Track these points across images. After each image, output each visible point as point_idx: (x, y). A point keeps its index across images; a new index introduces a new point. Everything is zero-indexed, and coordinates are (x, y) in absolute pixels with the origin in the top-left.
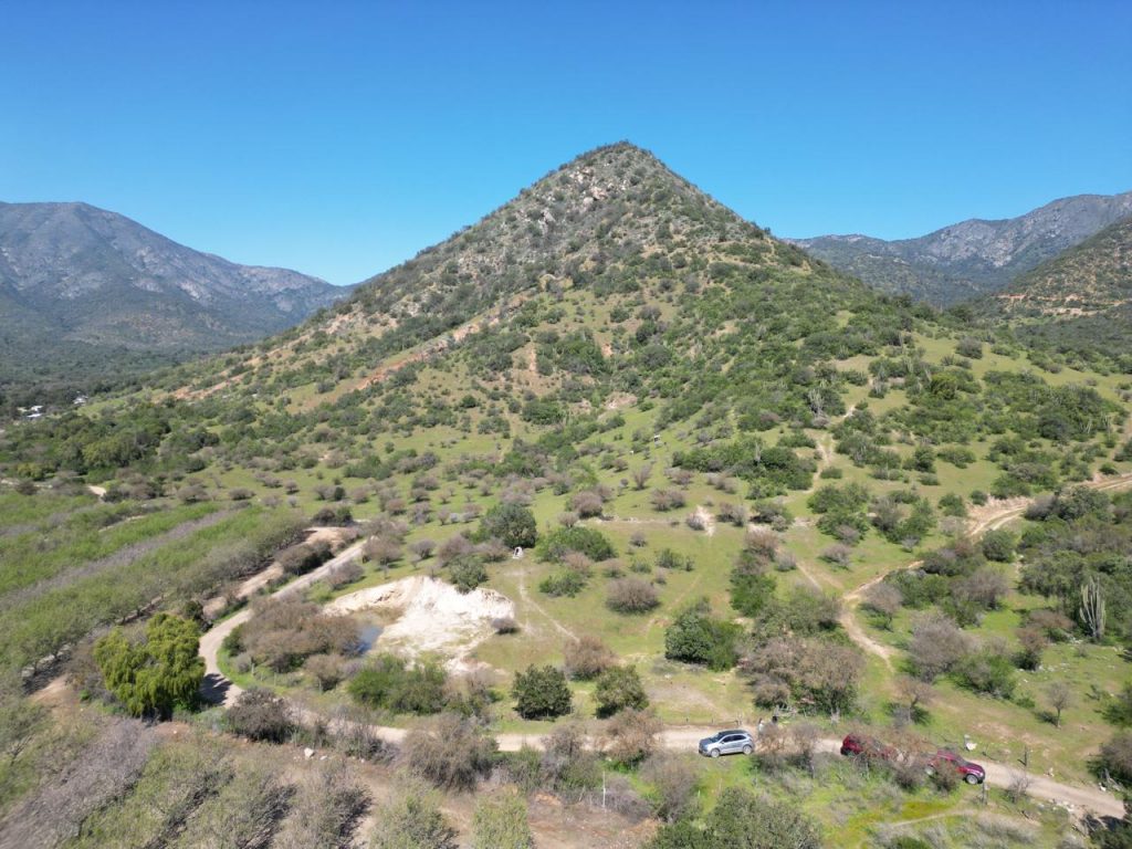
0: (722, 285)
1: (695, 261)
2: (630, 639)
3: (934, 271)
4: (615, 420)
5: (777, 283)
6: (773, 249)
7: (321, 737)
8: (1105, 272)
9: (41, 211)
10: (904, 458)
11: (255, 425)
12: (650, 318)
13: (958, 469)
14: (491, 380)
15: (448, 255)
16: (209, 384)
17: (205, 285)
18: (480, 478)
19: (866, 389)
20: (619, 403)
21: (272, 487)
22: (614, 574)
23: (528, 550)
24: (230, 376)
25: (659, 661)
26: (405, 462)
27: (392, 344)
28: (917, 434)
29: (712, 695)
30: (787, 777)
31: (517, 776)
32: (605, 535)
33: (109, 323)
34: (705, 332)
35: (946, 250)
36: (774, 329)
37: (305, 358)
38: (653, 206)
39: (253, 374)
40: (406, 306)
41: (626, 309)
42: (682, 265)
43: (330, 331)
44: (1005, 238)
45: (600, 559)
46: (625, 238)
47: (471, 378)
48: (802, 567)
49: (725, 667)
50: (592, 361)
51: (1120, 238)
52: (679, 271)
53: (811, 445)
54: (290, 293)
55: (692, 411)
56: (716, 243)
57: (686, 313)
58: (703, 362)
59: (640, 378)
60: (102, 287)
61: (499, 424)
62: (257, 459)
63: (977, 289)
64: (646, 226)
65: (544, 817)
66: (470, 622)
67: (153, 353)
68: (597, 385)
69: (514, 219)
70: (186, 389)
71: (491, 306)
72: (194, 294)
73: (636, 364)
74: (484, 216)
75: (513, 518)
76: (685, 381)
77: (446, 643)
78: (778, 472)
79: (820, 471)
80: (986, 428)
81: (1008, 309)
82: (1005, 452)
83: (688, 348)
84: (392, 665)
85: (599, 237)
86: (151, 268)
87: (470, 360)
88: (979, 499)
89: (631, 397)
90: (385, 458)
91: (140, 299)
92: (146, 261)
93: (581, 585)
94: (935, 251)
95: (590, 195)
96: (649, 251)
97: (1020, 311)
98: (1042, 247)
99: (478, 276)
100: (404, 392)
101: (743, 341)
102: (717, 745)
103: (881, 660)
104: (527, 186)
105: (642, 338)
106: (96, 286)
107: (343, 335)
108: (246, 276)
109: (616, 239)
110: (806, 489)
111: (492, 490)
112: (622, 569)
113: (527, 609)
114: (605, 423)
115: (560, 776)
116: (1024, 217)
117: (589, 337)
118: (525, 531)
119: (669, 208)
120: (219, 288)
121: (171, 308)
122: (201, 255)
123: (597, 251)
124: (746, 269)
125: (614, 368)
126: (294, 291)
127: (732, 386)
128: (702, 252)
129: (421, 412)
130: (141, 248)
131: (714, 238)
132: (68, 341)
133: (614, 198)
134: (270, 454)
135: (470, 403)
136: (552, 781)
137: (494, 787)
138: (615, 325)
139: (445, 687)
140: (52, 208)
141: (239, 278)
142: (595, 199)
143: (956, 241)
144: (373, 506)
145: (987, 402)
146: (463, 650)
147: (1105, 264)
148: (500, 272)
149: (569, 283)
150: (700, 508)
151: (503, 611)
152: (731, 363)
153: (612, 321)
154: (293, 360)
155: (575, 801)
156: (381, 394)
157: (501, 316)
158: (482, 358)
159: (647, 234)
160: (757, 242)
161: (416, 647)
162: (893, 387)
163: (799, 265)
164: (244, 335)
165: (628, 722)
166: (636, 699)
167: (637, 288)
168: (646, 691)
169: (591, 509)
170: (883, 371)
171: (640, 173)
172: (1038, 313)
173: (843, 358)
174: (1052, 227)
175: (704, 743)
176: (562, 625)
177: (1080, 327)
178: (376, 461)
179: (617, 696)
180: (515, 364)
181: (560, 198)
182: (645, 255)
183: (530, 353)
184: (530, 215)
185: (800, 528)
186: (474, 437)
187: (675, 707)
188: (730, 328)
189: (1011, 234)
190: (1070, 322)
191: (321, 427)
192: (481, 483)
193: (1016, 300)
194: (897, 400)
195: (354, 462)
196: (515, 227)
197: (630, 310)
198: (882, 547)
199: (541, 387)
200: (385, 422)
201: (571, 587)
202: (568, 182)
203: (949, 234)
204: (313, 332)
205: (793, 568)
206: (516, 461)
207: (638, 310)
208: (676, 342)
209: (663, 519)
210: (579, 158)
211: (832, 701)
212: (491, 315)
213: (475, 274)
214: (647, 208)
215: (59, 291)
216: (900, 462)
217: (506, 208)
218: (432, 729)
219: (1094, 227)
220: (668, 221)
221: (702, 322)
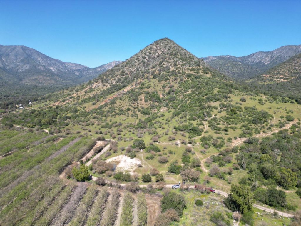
0: (189, 79)
1: (183, 72)
2: (162, 168)
3: (248, 66)
4: (162, 115)
5: (202, 80)
6: (202, 69)
7: (111, 185)
8: (290, 70)
9: (12, 47)
10: (222, 128)
11: (78, 113)
12: (171, 87)
13: (233, 131)
14: (134, 103)
15: (122, 68)
16: (64, 101)
17: (56, 68)
18: (132, 129)
19: (217, 110)
20: (163, 110)
21: (85, 130)
22: (160, 155)
23: (143, 150)
24: (69, 99)
25: (167, 172)
26: (115, 125)
27: (109, 92)
28: (226, 122)
29: (175, 179)
30: (185, 192)
31: (143, 191)
32: (159, 147)
33: (32, 79)
34: (184, 92)
35: (252, 60)
36: (200, 93)
37: (88, 95)
38: (173, 57)
39: (75, 98)
40: (112, 81)
41: (166, 85)
42: (179, 73)
43: (93, 87)
44: (268, 56)
45: (157, 152)
46: (166, 65)
47: (129, 103)
48: (196, 154)
49: (178, 174)
50: (157, 99)
51: (295, 60)
52: (179, 75)
53: (203, 125)
54: (78, 70)
55: (179, 114)
56: (188, 68)
57: (180, 86)
58: (183, 101)
59: (169, 104)
60: (29, 68)
61: (136, 115)
62: (80, 123)
63: (260, 71)
64: (171, 62)
65: (147, 197)
66: (133, 164)
67: (44, 87)
68: (158, 105)
69: (138, 59)
70: (58, 102)
71: (133, 82)
72: (53, 70)
73: (168, 100)
74: (131, 57)
75: (140, 143)
76: (179, 105)
77: (129, 169)
78: (195, 132)
79: (204, 131)
80: (241, 121)
81: (265, 79)
82: (244, 127)
83: (180, 96)
84: (121, 173)
85: (160, 65)
86: (41, 63)
87: (128, 98)
88: (235, 138)
89: (166, 109)
90: (110, 123)
91: (39, 72)
92: (40, 61)
93: (154, 157)
94: (250, 60)
95: (157, 53)
96: (172, 69)
97: (268, 79)
98: (278, 59)
99: (130, 74)
100: (113, 106)
101: (192, 96)
102: (175, 187)
103: (206, 173)
104: (142, 49)
105: (169, 93)
106: (27, 68)
107: (96, 88)
108: (67, 65)
109: (164, 65)
110: (200, 136)
111: (135, 132)
112: (162, 154)
113: (143, 162)
114: (160, 116)
115: (150, 191)
116: (273, 51)
117: (157, 92)
118: (143, 146)
119: (177, 58)
120: (59, 69)
121: (48, 75)
122: (55, 60)
123: (159, 68)
124: (195, 75)
125: (163, 100)
126: (79, 70)
127: (188, 108)
128: (185, 70)
129: (118, 111)
130: (39, 58)
131: (187, 67)
132: (21, 84)
133: (163, 54)
134: (83, 122)
135: (129, 109)
136: (148, 192)
137: (139, 193)
138: (163, 89)
139: (130, 177)
140: (15, 47)
141: (65, 66)
142: (159, 54)
143: (255, 57)
144: (109, 135)
145: (243, 114)
146: (132, 170)
147: (290, 67)
148: (135, 73)
149: (152, 77)
150: (178, 140)
151: (139, 163)
152: (189, 101)
153: (162, 88)
154: (85, 95)
155: (152, 195)
156: (108, 106)
157: (135, 85)
158: (131, 98)
159: (171, 64)
160: (198, 67)
161: (123, 169)
162: (224, 110)
163: (208, 74)
164: (67, 82)
165: (160, 183)
166: (162, 179)
167: (168, 79)
168: (164, 178)
169: (156, 140)
170: (222, 106)
171: (170, 47)
172: (273, 80)
173: (214, 102)
174: (281, 54)
175: (172, 186)
176: (150, 165)
177: (281, 85)
178: (108, 124)
179: (159, 179)
180: (139, 99)
181: (150, 53)
182: (171, 70)
183: (143, 97)
184: (142, 58)
185: (198, 145)
186: (130, 118)
187: (169, 181)
188: (190, 92)
189: (270, 55)
190: (280, 83)
191: (94, 115)
192: (132, 130)
193: (267, 77)
194: (224, 114)
195: (103, 124)
196: (139, 61)
197: (167, 85)
198: (213, 149)
199: (145, 105)
200: (109, 114)
201: (151, 158)
202: (152, 49)
203: (253, 55)
204: (89, 87)
205: (195, 154)
206: (140, 125)
207: (169, 85)
208: (177, 95)
209: (170, 143)
210: (155, 42)
211: (195, 180)
212: (133, 85)
213: (129, 73)
214: (171, 57)
215: (18, 70)
216: (221, 129)
217: (137, 55)
218: (129, 184)
219: (292, 54)
220: (177, 61)
221: (184, 89)
